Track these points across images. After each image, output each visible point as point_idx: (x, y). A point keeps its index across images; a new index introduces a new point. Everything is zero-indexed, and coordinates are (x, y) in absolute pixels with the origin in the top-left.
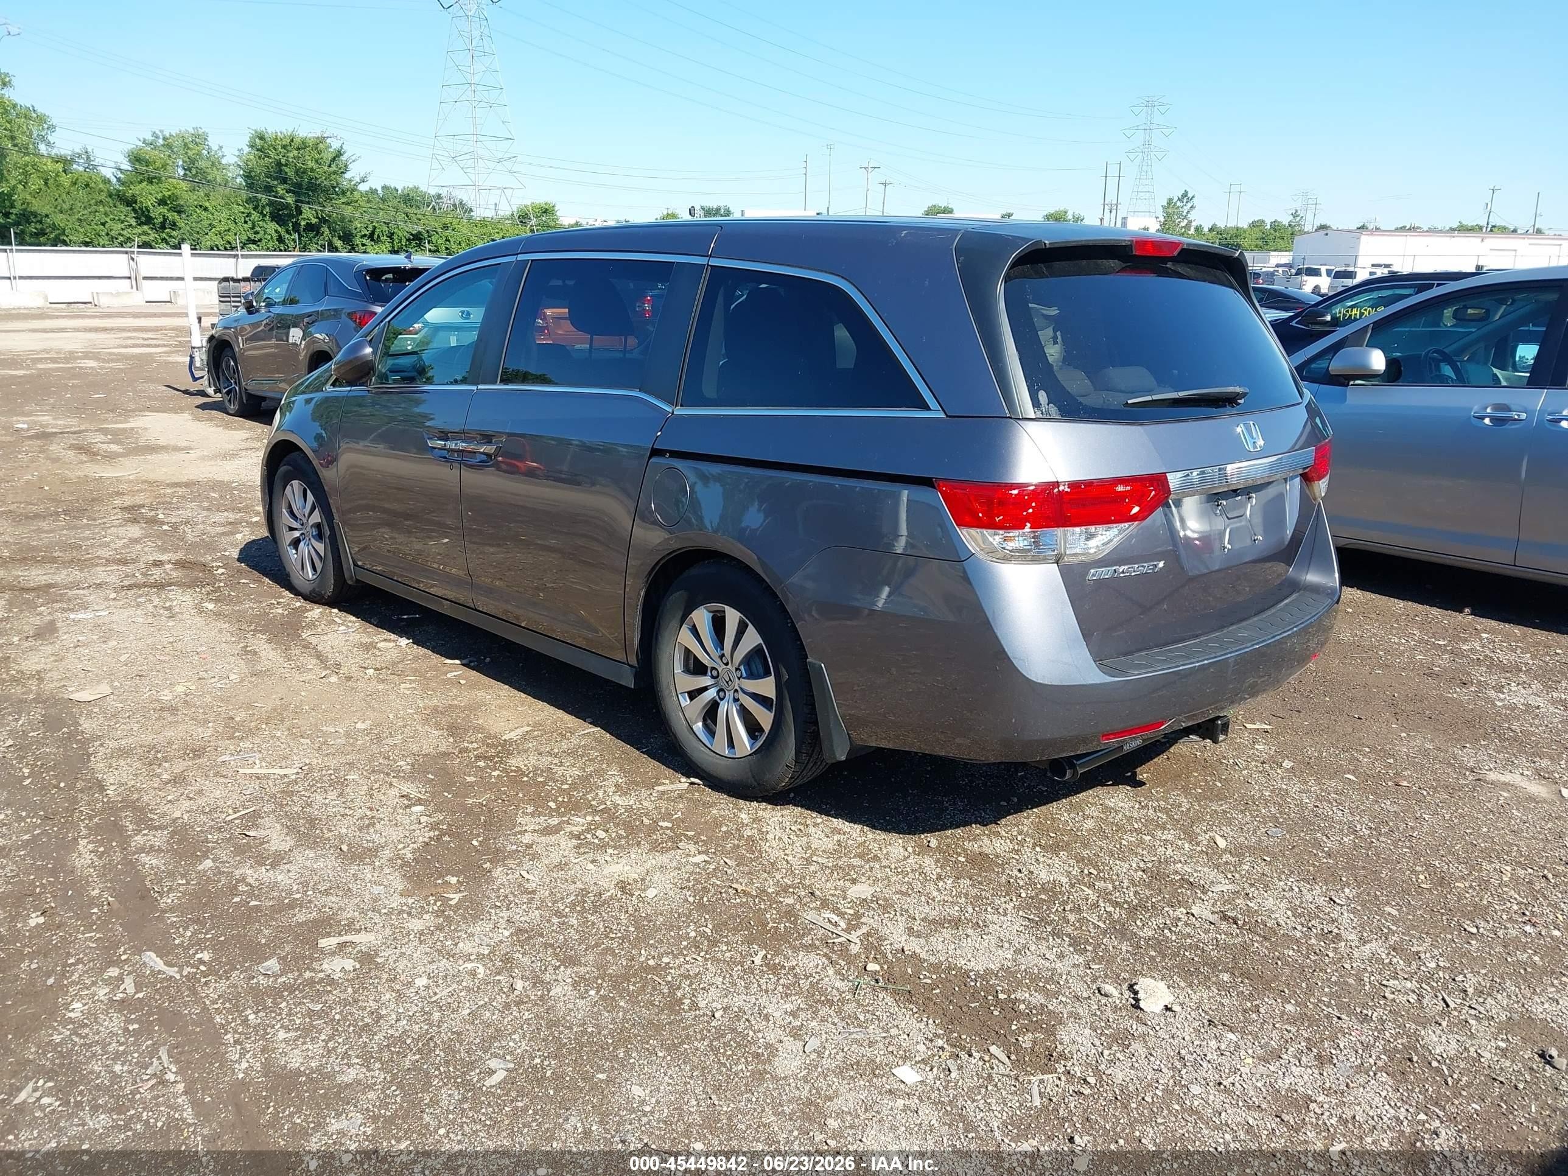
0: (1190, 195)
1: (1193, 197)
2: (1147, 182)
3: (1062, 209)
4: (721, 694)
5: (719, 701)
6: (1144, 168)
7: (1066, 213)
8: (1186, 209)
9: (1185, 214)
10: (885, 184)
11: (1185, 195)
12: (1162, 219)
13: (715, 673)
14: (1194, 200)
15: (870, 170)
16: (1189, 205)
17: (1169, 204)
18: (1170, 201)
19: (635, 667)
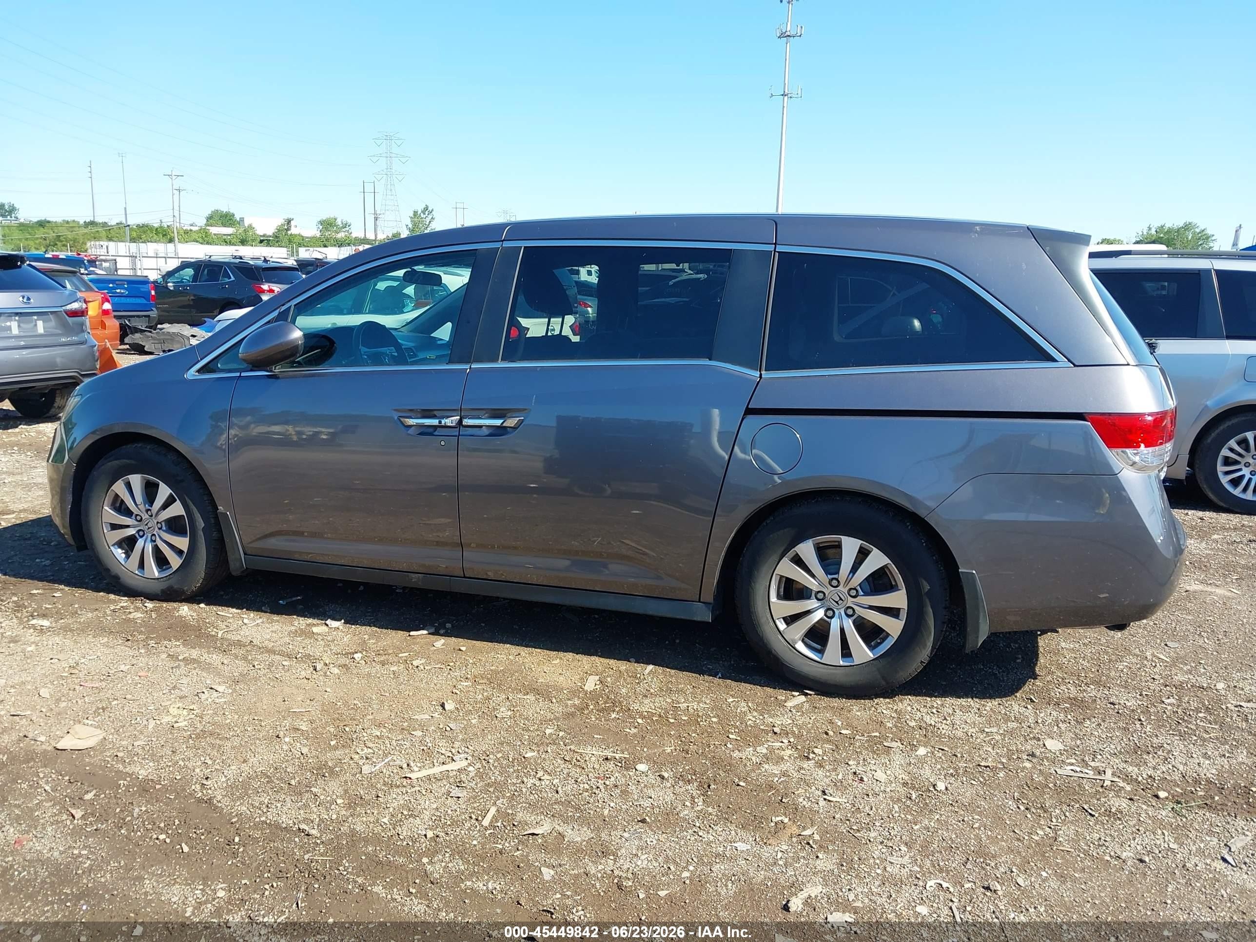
0: (430, 209)
1: (432, 210)
2: (392, 197)
3: (332, 216)
4: (830, 613)
5: (828, 620)
6: (389, 186)
7: (336, 219)
8: (428, 220)
9: (427, 223)
10: (179, 190)
11: (426, 208)
12: (410, 226)
13: (820, 596)
14: (433, 213)
15: (174, 177)
16: (430, 217)
17: (415, 215)
18: (415, 213)
19: (710, 604)
